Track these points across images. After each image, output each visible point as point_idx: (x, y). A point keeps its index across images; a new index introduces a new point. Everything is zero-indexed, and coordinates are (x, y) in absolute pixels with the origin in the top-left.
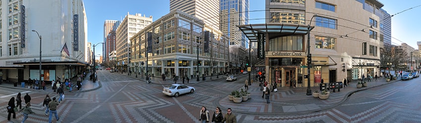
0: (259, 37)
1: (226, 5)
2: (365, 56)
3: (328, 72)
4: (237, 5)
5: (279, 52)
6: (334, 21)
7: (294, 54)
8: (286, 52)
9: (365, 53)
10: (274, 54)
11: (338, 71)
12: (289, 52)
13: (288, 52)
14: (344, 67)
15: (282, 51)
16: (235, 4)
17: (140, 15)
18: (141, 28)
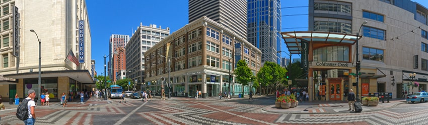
0: (303, 46)
1: (254, 17)
2: (416, 70)
3: (376, 84)
4: (267, 17)
5: (324, 63)
6: (383, 32)
7: (340, 65)
8: (331, 63)
9: (417, 67)
10: (318, 64)
11: (387, 85)
12: (335, 63)
13: (333, 63)
14: (394, 80)
15: (327, 61)
16: (265, 15)
17: (155, 26)
18: (156, 41)
